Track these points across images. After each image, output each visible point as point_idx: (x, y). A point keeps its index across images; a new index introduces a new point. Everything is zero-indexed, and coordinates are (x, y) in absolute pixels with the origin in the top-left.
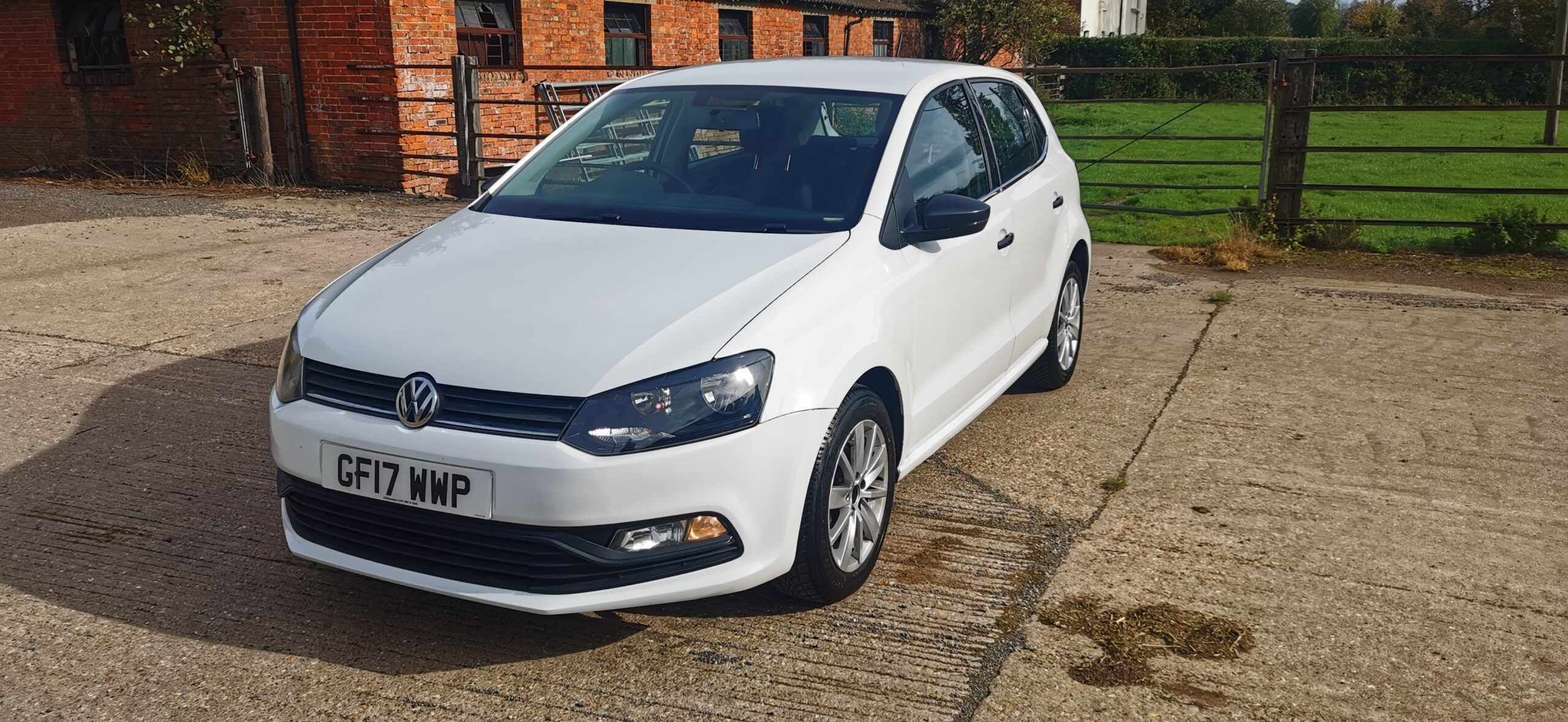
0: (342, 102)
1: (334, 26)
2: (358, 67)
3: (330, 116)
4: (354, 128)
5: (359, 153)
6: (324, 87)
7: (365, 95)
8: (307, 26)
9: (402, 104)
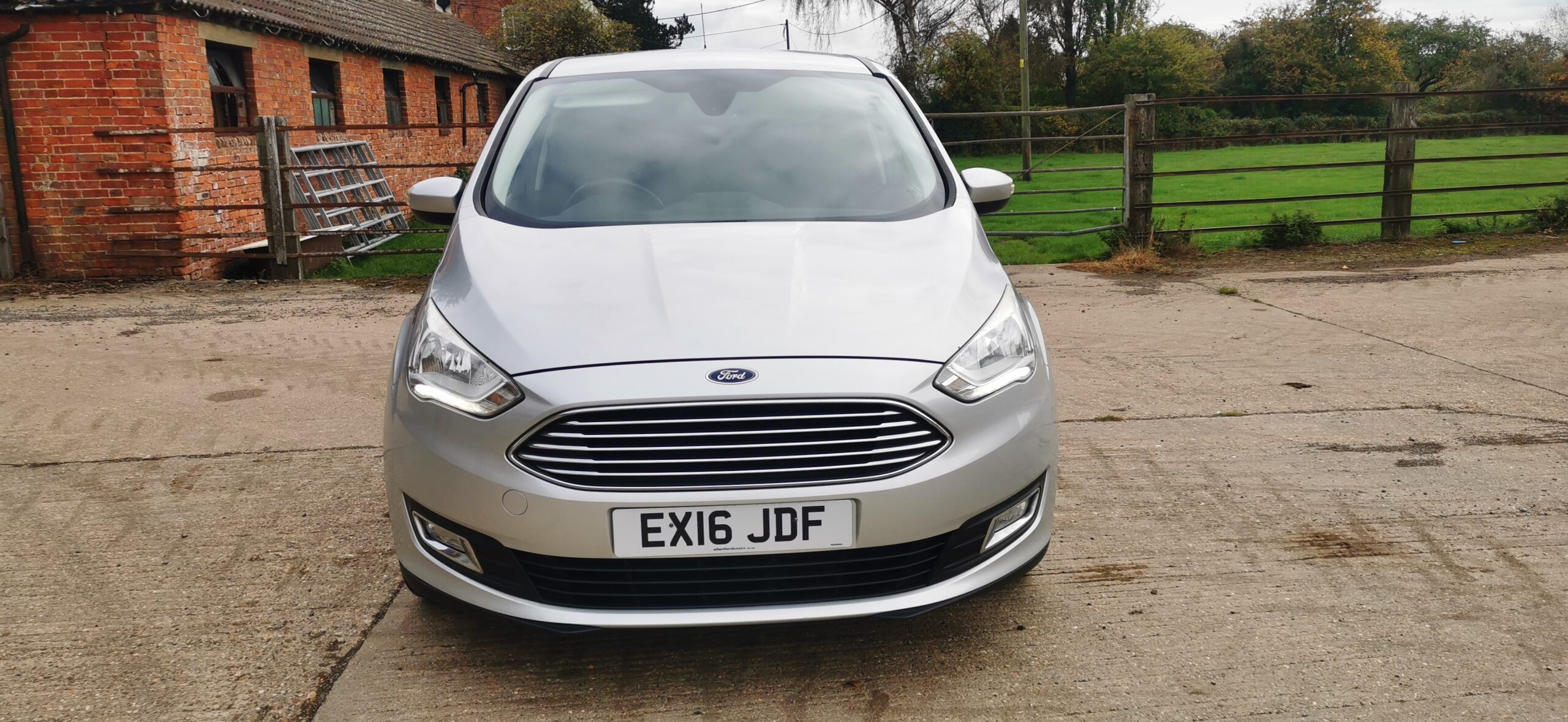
0: (84, 176)
1: (69, 84)
2: (112, 133)
3: (63, 194)
4: (107, 208)
5: (113, 237)
6: (55, 159)
7: (122, 166)
8: (26, 84)
9: (177, 175)
